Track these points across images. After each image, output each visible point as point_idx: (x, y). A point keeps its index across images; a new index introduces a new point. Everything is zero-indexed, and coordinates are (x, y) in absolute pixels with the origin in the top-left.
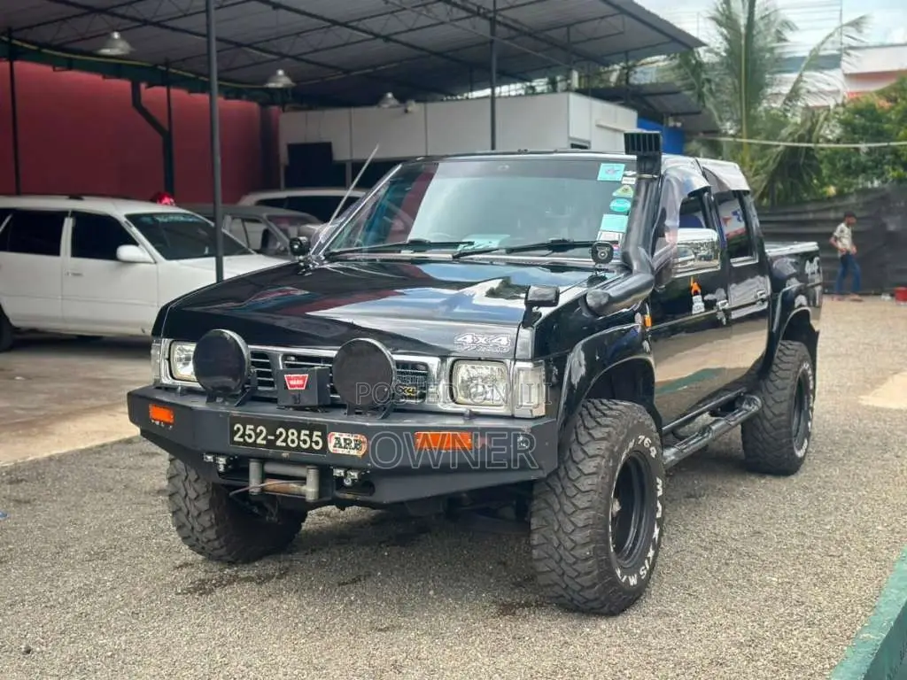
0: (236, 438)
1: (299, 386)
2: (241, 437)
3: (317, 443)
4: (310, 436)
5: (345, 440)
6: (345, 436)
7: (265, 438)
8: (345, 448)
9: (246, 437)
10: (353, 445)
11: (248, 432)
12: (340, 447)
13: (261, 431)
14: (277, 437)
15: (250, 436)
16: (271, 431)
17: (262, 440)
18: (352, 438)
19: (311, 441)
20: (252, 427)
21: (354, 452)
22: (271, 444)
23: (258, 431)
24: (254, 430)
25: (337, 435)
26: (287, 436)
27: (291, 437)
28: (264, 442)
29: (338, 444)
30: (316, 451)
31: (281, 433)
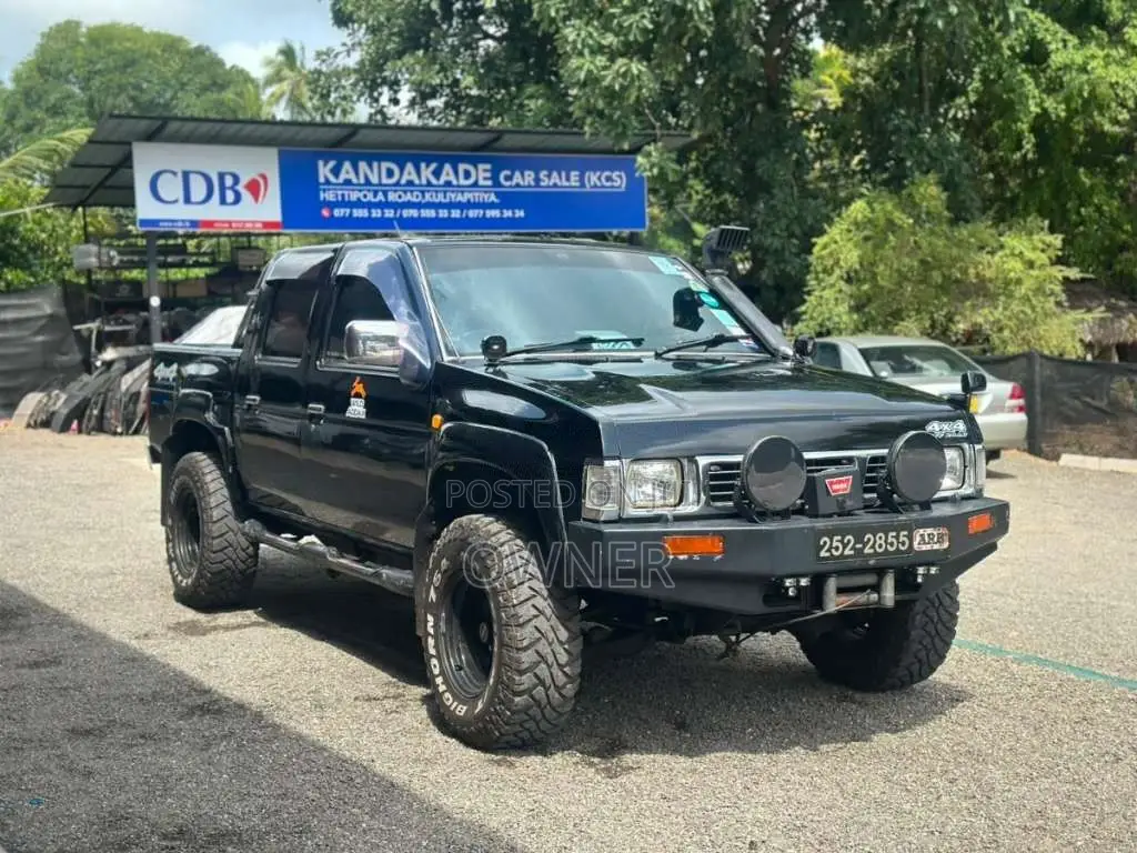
0: (823, 554)
1: (843, 490)
2: (827, 551)
3: (903, 544)
4: (897, 537)
5: (929, 535)
6: (929, 531)
7: (853, 548)
8: (929, 543)
9: (833, 551)
10: (935, 539)
11: (835, 544)
12: (925, 543)
13: (849, 541)
14: (865, 545)
15: (837, 549)
16: (859, 539)
17: (851, 549)
18: (935, 533)
19: (898, 542)
20: (839, 538)
21: (936, 547)
22: (859, 552)
23: (846, 541)
24: (842, 541)
25: (921, 531)
26: (875, 542)
27: (878, 542)
28: (852, 552)
29: (923, 541)
30: (902, 552)
31: (869, 540)
